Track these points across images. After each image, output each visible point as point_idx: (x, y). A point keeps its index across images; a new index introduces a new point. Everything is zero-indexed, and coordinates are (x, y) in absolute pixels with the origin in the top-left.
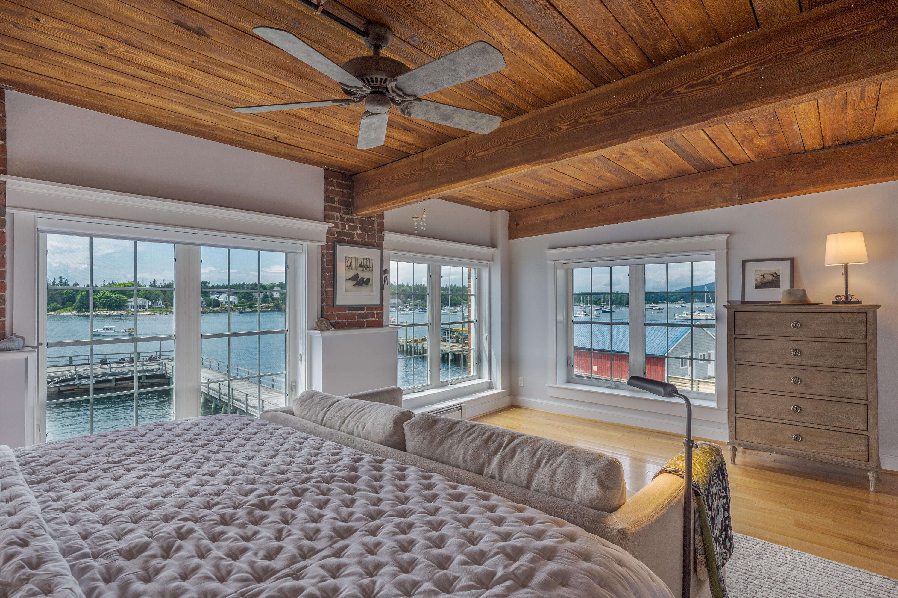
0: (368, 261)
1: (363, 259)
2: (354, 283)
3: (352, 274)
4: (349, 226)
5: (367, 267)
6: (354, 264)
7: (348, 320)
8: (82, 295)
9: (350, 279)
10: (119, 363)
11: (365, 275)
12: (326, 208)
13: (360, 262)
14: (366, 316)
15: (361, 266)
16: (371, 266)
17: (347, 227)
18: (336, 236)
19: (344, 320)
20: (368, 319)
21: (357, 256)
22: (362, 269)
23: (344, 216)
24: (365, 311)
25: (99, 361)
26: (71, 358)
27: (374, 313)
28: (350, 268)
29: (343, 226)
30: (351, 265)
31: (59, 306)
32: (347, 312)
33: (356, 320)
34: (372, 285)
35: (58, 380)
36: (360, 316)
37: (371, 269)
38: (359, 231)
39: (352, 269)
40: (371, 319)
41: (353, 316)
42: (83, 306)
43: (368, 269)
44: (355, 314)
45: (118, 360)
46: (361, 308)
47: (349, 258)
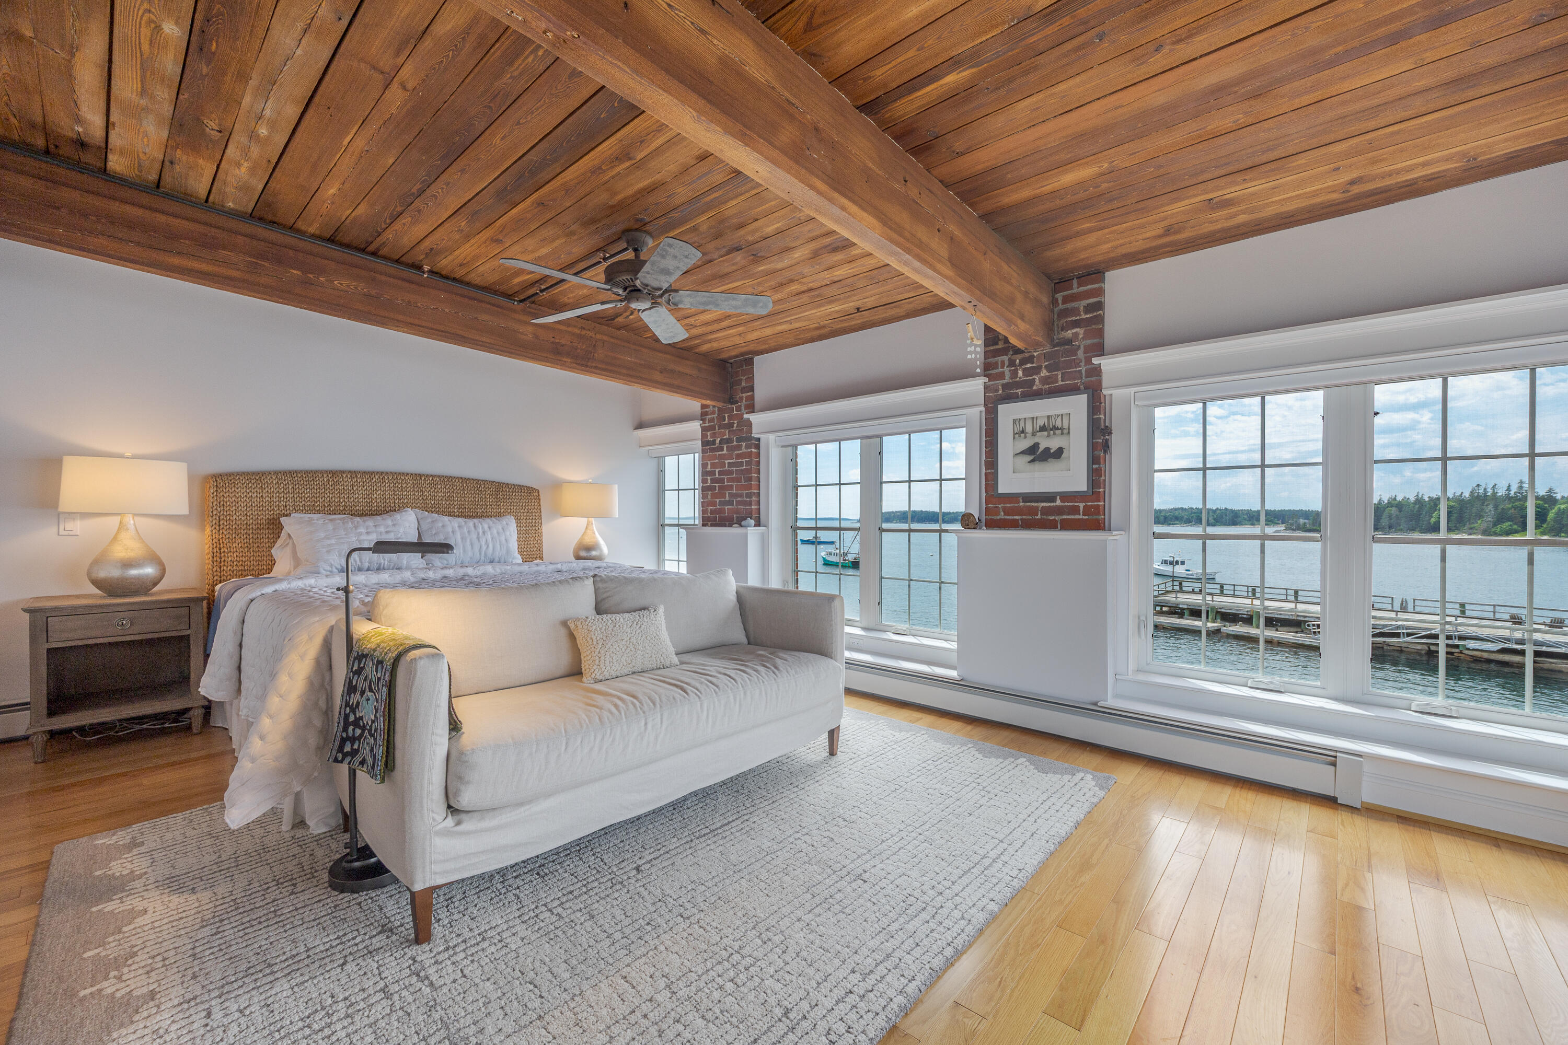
0: (1059, 419)
1: (1048, 417)
2: (1031, 457)
3: (1025, 444)
4: (1024, 370)
5: (1057, 429)
6: (1029, 429)
7: (1024, 517)
8: (1559, 510)
9: (1023, 453)
10: (1550, 626)
11: (1053, 443)
12: (987, 354)
13: (1040, 423)
14: (1059, 511)
15: (1043, 429)
16: (1066, 425)
17: (1020, 373)
18: (1000, 392)
19: (1017, 517)
20: (1065, 517)
21: (1034, 415)
22: (1045, 433)
23: (1014, 357)
24: (1058, 503)
25: (1507, 617)
26: (1463, 605)
27: (1078, 507)
28: (1023, 435)
29: (1014, 374)
30: (1023, 432)
31: (1515, 527)
32: (1022, 504)
33: (1039, 517)
34: (1068, 458)
35: (1425, 633)
36: (1046, 511)
37: (1065, 431)
38: (1044, 373)
39: (1025, 437)
40: (1073, 517)
41: (1034, 511)
42: (1561, 529)
43: (1058, 432)
44: (1037, 507)
45: (1548, 621)
46: (1050, 497)
47: (1020, 420)
